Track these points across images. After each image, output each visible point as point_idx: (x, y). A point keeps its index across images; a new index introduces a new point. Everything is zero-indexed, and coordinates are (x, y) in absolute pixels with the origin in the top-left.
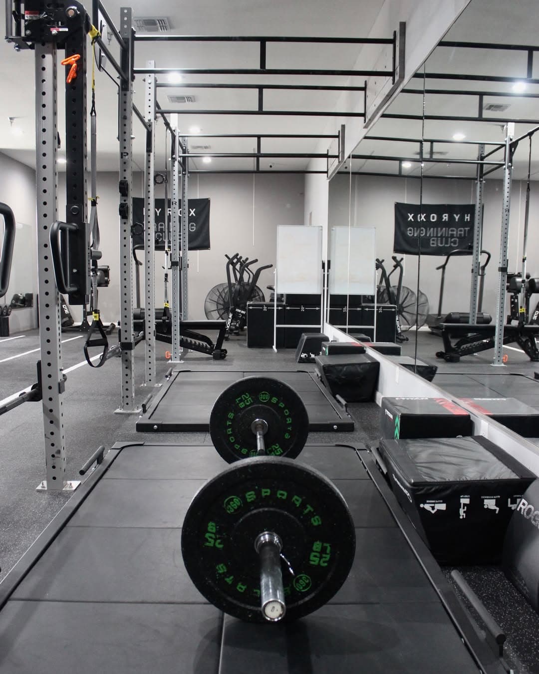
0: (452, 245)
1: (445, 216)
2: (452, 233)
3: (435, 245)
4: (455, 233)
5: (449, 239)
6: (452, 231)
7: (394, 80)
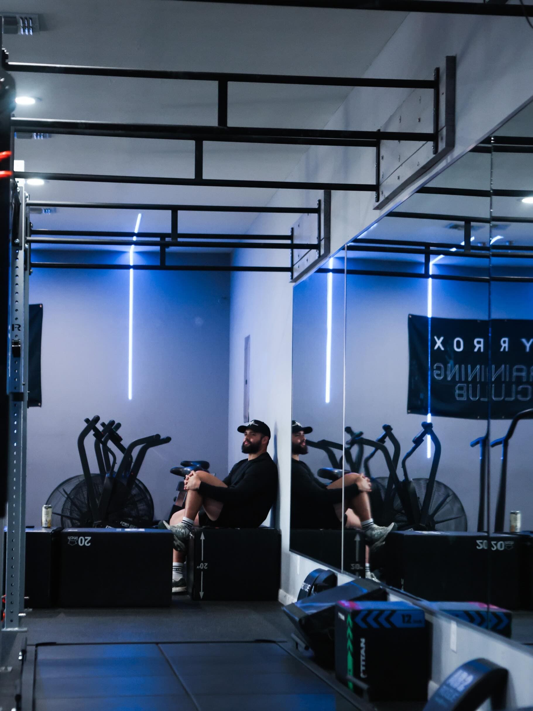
0: (520, 398)
1: (479, 343)
2: (519, 374)
3: (464, 399)
4: (524, 374)
5: (514, 386)
6: (519, 370)
7: (436, 147)
